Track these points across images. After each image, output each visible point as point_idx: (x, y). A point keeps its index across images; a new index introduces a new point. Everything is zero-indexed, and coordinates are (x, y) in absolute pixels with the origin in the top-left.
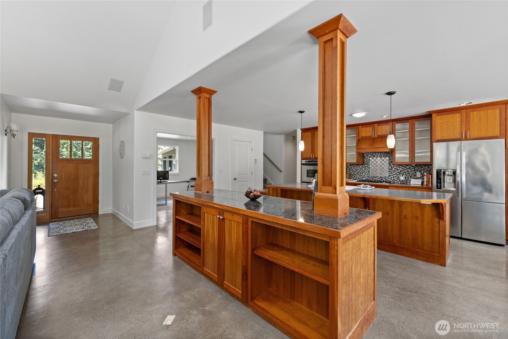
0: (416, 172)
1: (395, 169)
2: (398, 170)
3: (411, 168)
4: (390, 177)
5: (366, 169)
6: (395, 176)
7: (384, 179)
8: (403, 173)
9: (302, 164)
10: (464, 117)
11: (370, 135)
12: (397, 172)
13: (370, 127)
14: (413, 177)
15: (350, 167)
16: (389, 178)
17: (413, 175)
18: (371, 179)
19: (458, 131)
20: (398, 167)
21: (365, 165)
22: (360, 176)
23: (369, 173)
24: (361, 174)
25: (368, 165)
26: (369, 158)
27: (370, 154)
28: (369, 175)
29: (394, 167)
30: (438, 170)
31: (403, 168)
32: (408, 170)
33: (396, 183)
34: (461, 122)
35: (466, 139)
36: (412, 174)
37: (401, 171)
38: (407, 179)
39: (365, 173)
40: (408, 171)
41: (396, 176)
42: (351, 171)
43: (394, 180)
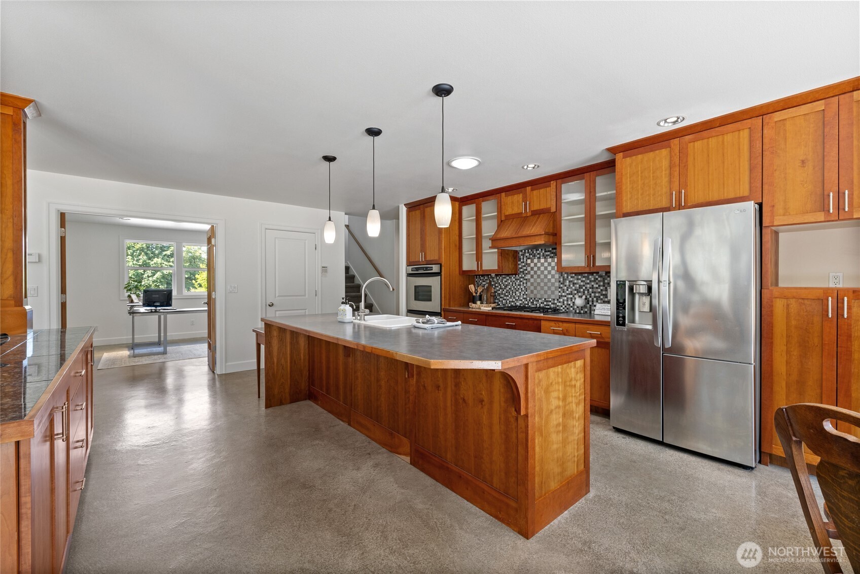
0: (606, 288)
1: (570, 282)
2: (576, 284)
3: (597, 279)
4: (561, 300)
5: (522, 283)
6: (570, 296)
7: (552, 304)
8: (584, 290)
9: (409, 275)
10: (675, 155)
11: (519, 212)
12: (574, 288)
13: (519, 193)
14: (602, 299)
15: (495, 280)
16: (560, 302)
17: (601, 295)
18: (530, 304)
19: (664, 190)
20: (576, 277)
21: (520, 276)
22: (513, 298)
23: (526, 291)
24: (514, 294)
25: (525, 276)
26: (527, 260)
27: (528, 251)
28: (526, 295)
29: (568, 277)
30: (618, 283)
31: (584, 279)
32: (593, 283)
33: (571, 312)
34: (671, 169)
35: (680, 207)
36: (599, 292)
37: (580, 285)
38: (591, 303)
39: (520, 291)
40: (593, 285)
41: (571, 298)
42: (498, 289)
43: (568, 307)
